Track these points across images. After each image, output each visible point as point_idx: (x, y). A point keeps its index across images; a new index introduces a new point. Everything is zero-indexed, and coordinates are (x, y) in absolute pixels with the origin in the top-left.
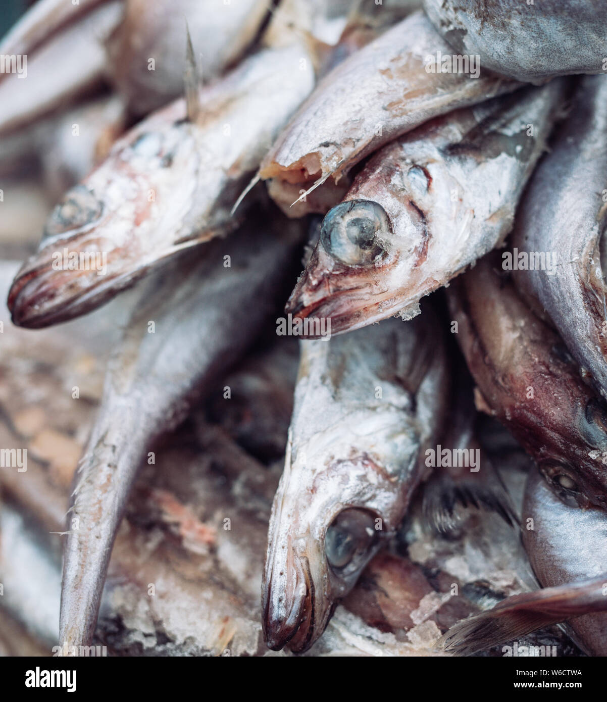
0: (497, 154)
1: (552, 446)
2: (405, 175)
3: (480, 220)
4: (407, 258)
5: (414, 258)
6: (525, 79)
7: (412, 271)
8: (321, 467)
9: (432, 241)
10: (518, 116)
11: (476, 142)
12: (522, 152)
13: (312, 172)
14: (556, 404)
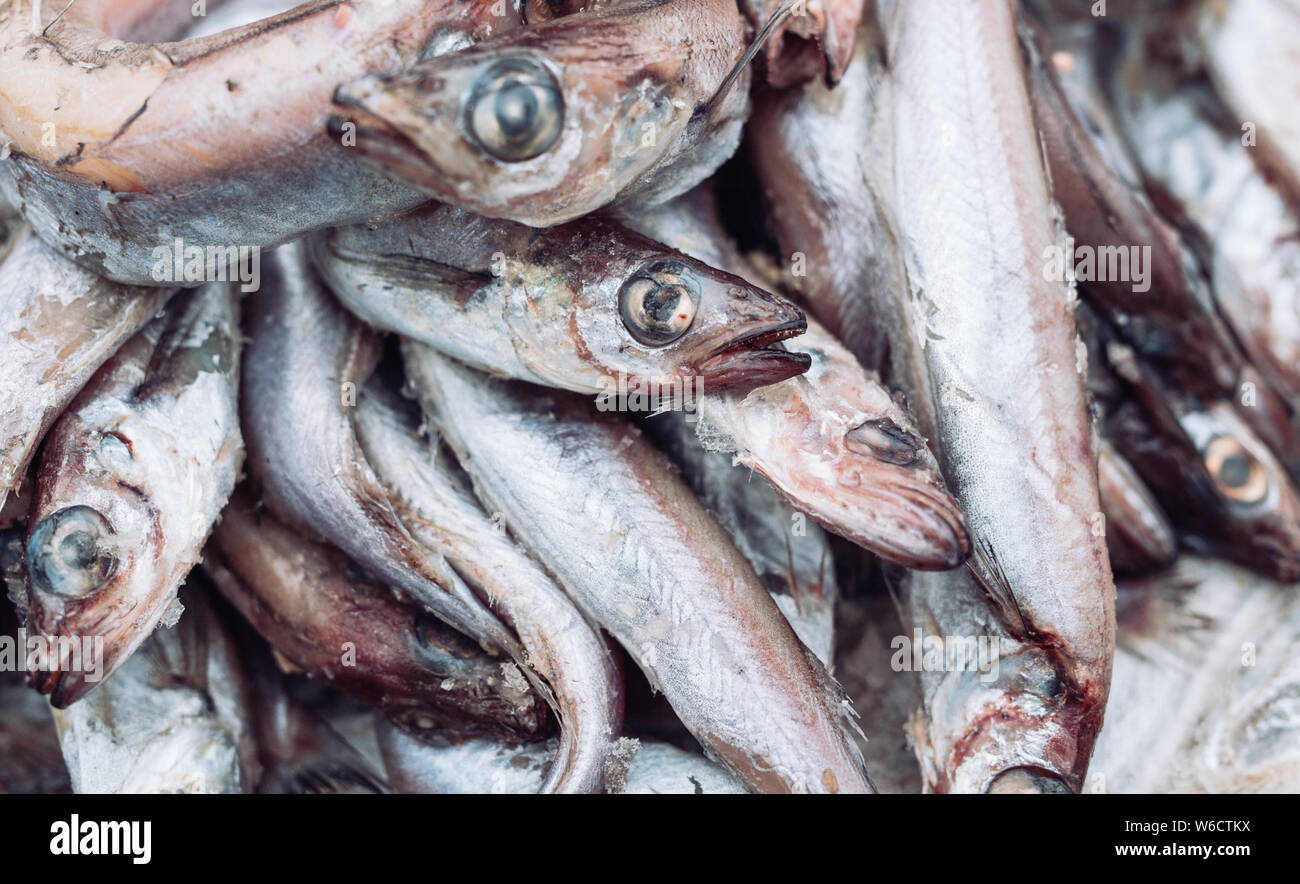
0: (193, 376)
2: (98, 453)
3: (207, 466)
4: (143, 553)
5: (151, 547)
7: (155, 564)
9: (162, 518)
10: (197, 317)
11: (162, 372)
12: (221, 361)
14: (380, 641)
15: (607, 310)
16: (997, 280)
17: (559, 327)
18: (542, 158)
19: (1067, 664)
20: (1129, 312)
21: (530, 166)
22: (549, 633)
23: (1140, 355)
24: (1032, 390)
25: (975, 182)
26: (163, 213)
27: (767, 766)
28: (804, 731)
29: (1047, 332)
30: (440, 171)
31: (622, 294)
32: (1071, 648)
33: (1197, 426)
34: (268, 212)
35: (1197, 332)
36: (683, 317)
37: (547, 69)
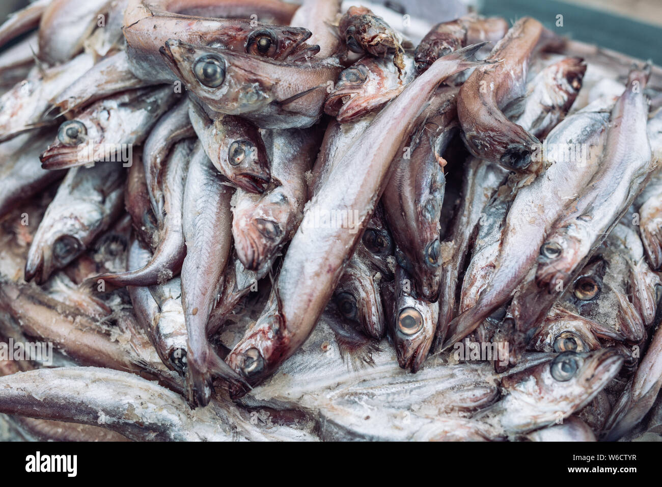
2: (99, 113)
8: (57, 218)
12: (151, 109)
13: (66, 107)
15: (227, 147)
16: (340, 205)
18: (214, 89)
19: (283, 327)
20: (401, 249)
21: (210, 89)
24: (328, 243)
30: (182, 76)
31: (232, 145)
36: (239, 159)
37: (225, 64)
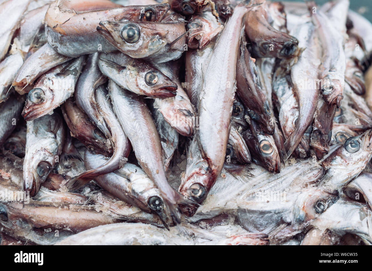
0: (69, 75)
1: (88, 141)
4: (49, 100)
5: (51, 100)
6: (73, 57)
8: (34, 152)
9: (55, 96)
10: (73, 65)
11: (63, 72)
12: (75, 74)
13: (25, 83)
14: (88, 131)
15: (143, 77)
16: (219, 91)
17: (134, 79)
18: (134, 44)
19: (211, 165)
20: (251, 109)
21: (132, 44)
22: (117, 135)
23: (251, 119)
24: (219, 113)
25: (221, 73)
26: (68, 40)
27: (147, 166)
28: (156, 162)
29: (225, 103)
30: (114, 40)
31: (146, 75)
32: (213, 162)
33: (261, 137)
34: (87, 45)
35: (265, 117)
36: (155, 81)
37: (139, 28)
